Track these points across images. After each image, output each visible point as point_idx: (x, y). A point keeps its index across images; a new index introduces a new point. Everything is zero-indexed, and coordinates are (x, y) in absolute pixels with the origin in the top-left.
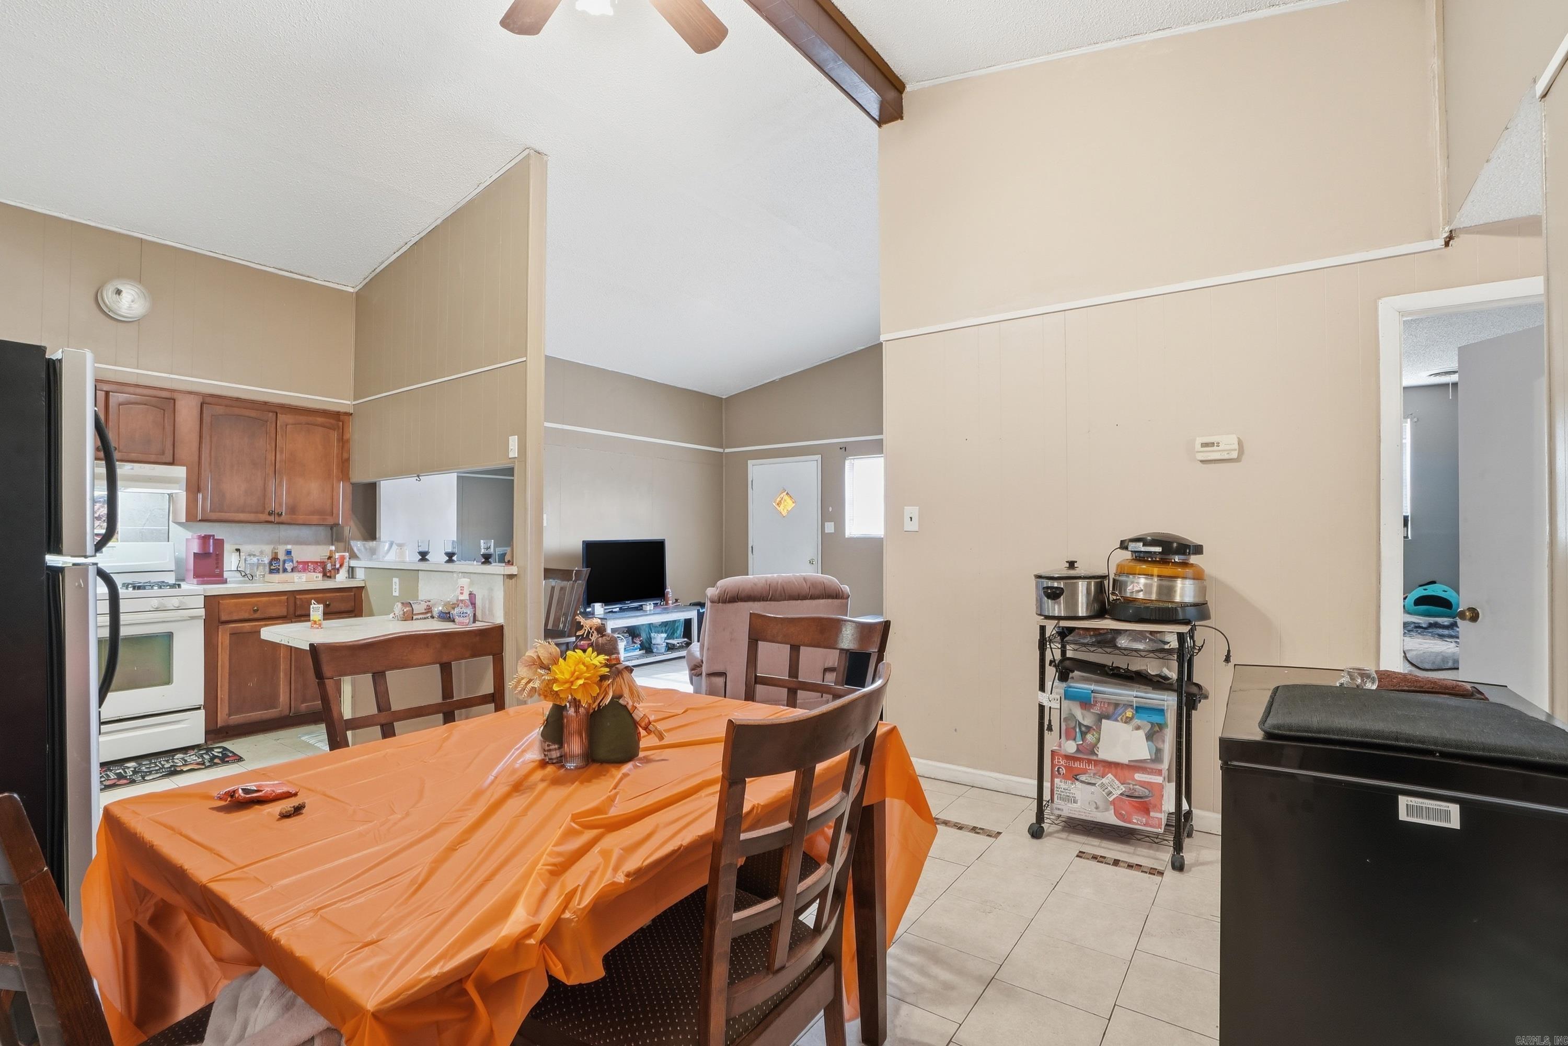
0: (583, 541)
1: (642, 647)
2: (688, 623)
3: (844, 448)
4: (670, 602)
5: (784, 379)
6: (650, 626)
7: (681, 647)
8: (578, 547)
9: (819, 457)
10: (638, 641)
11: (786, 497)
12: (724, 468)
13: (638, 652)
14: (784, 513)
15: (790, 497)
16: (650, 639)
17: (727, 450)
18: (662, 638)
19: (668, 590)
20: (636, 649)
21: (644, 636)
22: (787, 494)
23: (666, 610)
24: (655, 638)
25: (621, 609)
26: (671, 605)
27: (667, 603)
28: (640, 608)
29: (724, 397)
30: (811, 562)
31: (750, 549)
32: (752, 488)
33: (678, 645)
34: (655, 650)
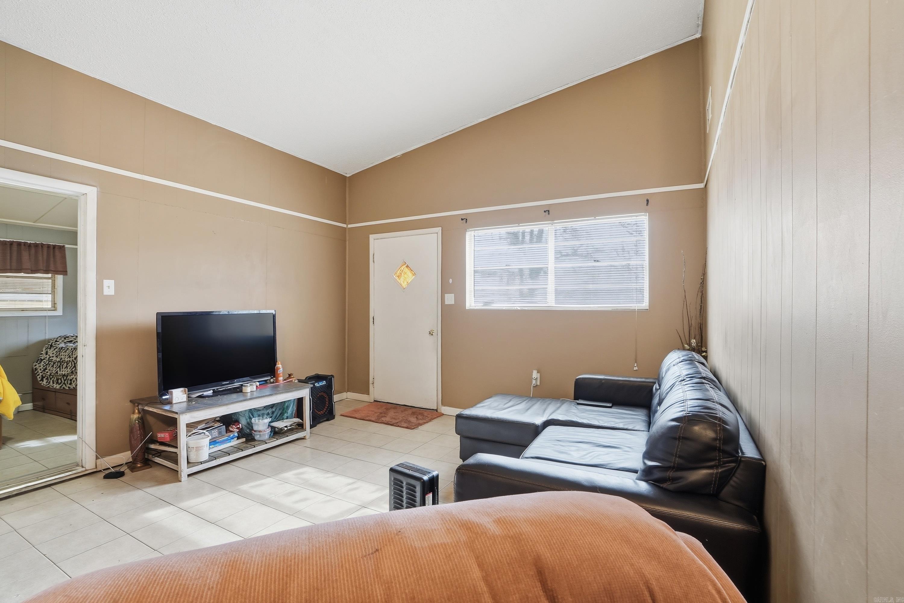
0: (157, 314)
1: (241, 434)
2: (300, 401)
3: (464, 220)
4: (281, 379)
5: (405, 155)
6: (252, 412)
7: (291, 431)
8: (151, 320)
9: (439, 229)
10: (234, 429)
11: (406, 270)
12: (347, 243)
13: (235, 442)
14: (404, 285)
15: (410, 269)
16: (250, 426)
17: (350, 226)
18: (265, 423)
19: (279, 365)
20: (232, 438)
21: (243, 422)
22: (407, 266)
23: (276, 390)
24: (258, 424)
25: (214, 391)
26: (282, 382)
27: (277, 381)
28: (239, 390)
29: (348, 176)
30: (431, 334)
31: (371, 320)
32: (374, 261)
33: (286, 429)
34: (257, 437)
